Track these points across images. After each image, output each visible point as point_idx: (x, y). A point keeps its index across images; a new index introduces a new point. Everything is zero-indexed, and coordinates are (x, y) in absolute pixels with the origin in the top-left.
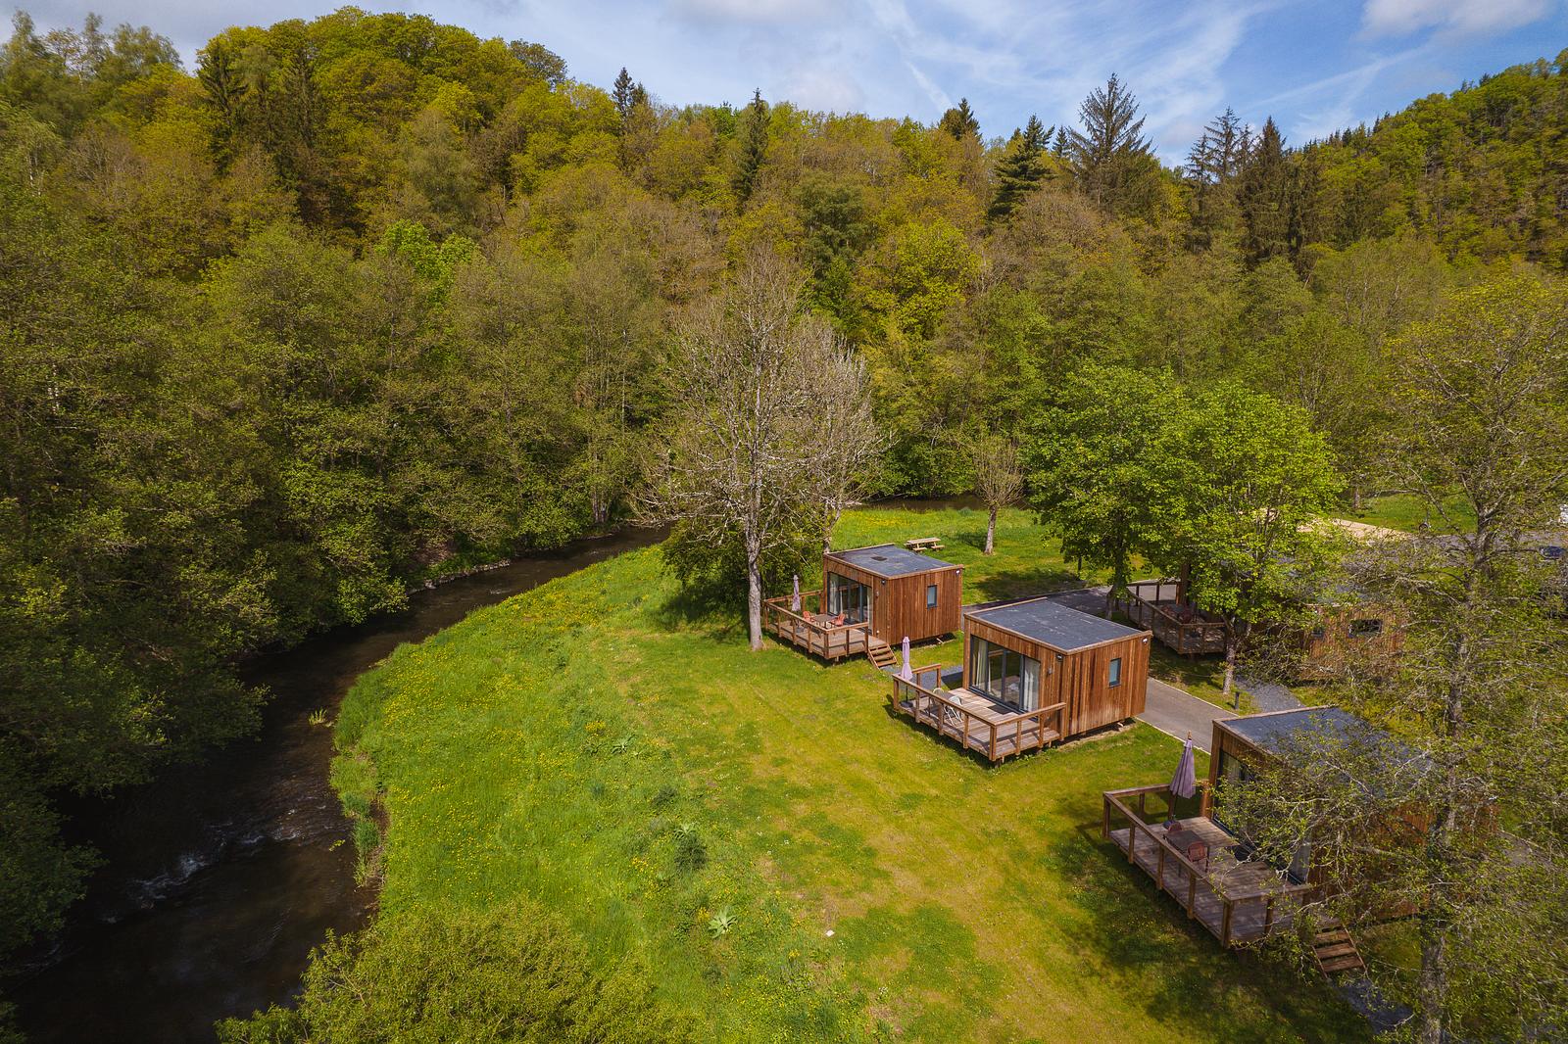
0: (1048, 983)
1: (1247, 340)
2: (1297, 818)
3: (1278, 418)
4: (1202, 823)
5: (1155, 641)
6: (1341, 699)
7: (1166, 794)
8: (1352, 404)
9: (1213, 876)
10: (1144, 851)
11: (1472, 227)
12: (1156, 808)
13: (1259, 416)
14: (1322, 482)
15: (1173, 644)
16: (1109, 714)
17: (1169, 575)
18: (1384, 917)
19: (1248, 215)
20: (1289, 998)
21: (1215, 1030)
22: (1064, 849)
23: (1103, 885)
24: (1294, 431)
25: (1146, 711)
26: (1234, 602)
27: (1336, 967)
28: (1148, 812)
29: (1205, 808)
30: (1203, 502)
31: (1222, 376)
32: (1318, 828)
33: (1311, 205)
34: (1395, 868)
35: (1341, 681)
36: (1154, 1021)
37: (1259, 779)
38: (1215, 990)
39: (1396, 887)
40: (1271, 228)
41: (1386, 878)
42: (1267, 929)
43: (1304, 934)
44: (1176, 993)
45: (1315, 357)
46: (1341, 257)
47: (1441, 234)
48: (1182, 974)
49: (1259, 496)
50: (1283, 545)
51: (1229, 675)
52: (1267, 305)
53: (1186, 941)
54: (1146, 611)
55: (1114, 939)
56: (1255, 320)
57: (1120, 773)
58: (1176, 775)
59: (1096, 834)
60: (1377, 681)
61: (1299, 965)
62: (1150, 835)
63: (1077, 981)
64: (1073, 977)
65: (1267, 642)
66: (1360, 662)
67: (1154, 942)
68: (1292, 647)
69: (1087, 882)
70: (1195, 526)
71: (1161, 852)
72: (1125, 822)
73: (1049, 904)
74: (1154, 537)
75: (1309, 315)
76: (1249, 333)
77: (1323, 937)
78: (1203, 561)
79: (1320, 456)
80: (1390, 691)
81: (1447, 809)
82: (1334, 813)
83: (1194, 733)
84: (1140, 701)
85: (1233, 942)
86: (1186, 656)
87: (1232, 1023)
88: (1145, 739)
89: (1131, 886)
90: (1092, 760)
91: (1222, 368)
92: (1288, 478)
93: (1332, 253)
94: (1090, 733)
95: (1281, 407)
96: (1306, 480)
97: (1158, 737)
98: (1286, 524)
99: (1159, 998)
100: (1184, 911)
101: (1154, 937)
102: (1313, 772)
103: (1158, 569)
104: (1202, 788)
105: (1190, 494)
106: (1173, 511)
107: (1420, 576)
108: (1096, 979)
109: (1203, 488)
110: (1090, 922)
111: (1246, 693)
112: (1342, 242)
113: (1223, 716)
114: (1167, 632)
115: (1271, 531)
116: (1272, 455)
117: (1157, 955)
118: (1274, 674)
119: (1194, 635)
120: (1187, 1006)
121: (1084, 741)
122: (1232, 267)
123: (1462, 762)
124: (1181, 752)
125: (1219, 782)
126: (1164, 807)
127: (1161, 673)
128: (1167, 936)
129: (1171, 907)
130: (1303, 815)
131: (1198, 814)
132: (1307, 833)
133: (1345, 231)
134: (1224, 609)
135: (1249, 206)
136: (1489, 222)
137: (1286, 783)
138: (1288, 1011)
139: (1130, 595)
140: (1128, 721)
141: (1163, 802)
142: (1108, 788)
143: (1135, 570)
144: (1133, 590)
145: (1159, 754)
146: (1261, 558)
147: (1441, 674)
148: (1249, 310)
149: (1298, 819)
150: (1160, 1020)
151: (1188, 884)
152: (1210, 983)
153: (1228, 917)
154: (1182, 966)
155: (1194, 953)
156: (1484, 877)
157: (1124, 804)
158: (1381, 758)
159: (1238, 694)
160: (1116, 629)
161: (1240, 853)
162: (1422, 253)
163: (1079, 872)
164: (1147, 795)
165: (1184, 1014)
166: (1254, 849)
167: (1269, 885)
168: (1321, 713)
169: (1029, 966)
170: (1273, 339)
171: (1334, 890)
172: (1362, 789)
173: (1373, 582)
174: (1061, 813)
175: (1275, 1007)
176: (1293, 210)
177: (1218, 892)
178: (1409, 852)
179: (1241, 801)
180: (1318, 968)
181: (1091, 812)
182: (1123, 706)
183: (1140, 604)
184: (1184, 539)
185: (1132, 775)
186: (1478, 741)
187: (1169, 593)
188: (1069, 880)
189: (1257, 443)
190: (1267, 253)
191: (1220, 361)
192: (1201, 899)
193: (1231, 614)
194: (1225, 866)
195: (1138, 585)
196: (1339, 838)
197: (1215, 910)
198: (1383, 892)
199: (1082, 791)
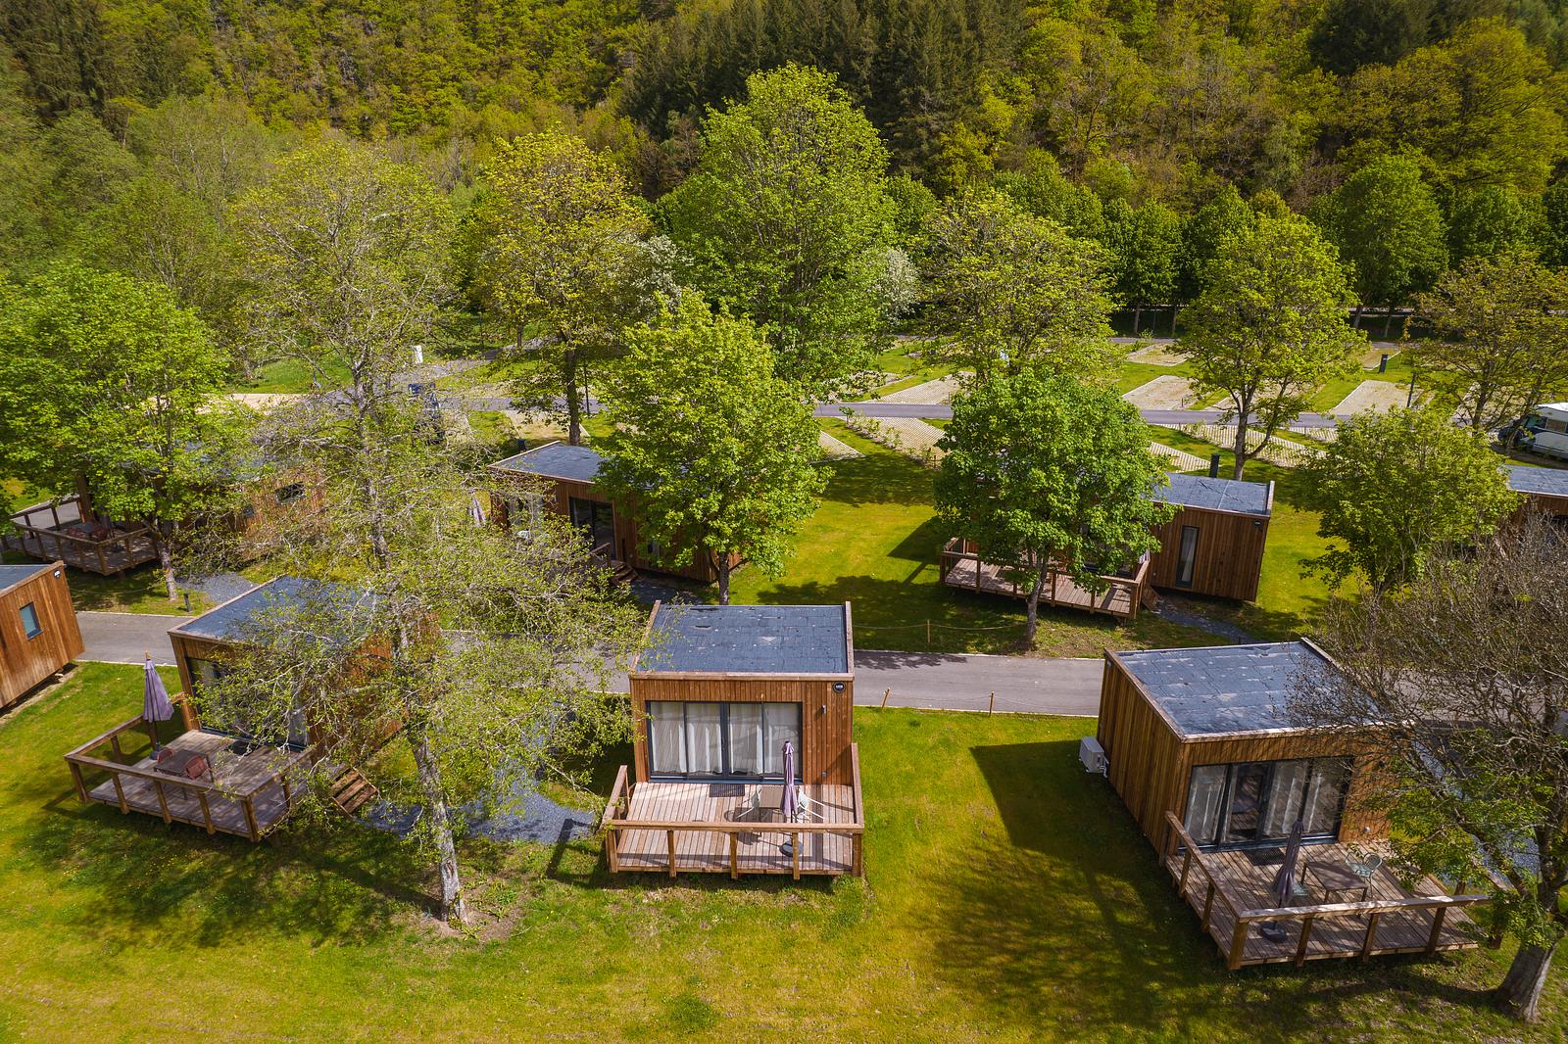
0: (70, 988)
1: (72, 210)
2: (280, 692)
3: (137, 298)
4: (192, 737)
5: (71, 570)
6: (286, 568)
7: (142, 725)
8: (213, 275)
9: (220, 782)
10: (138, 794)
11: (278, 91)
12: (137, 744)
13: (115, 298)
14: (208, 359)
15: (97, 567)
16: (38, 669)
17: (63, 492)
18: (380, 742)
19: (21, 55)
20: (328, 852)
21: (271, 921)
22: (36, 839)
23: (101, 852)
24: (161, 310)
25: (87, 649)
26: (151, 504)
27: (357, 804)
28: (129, 752)
29: (189, 720)
30: (77, 403)
31: (54, 254)
32: (302, 692)
33: (101, 51)
34: (374, 698)
35: (281, 551)
36: (210, 949)
37: (233, 671)
38: (261, 884)
39: (380, 713)
40: (59, 74)
41: (371, 709)
42: (288, 804)
43: (321, 792)
44: (223, 911)
45: (159, 227)
46: (152, 114)
47: (250, 96)
48: (222, 890)
49: (144, 385)
50: (186, 432)
51: (170, 579)
52: (83, 169)
53: (216, 857)
54: (48, 541)
55: (134, 897)
56: (75, 186)
57: (78, 727)
58: (146, 703)
59: (72, 804)
60: (312, 541)
61: (325, 820)
62: (138, 775)
63: (106, 965)
64: (100, 964)
65: (198, 536)
66: (293, 528)
67: (182, 876)
68: (224, 533)
69: (81, 858)
70: (76, 431)
71: (157, 786)
72: (105, 774)
73: (37, 907)
74: (28, 454)
75: (138, 180)
76: (72, 200)
77: (338, 784)
78: (99, 468)
79: (196, 334)
80: (325, 546)
81: (399, 631)
82: (311, 674)
83: (151, 652)
84: (75, 640)
85: (261, 832)
86: (115, 575)
87: (286, 905)
88: (97, 678)
89: (136, 836)
90: (36, 728)
91: (50, 245)
92: (169, 361)
93: (143, 109)
94: (21, 700)
95: (137, 285)
96: (188, 361)
97: (110, 672)
98: (181, 408)
99: (208, 926)
100: (203, 830)
101: (181, 871)
102: (282, 644)
103: (46, 490)
104: (180, 702)
105: (57, 397)
106: (42, 420)
107: (320, 434)
108: (129, 950)
109: (72, 388)
110: (100, 897)
111: (194, 592)
112: (152, 98)
113: (177, 623)
114: (83, 557)
115: (167, 420)
116: (143, 340)
117: (190, 887)
118: (215, 565)
119: (117, 550)
120: (238, 916)
121: (17, 710)
122: (22, 121)
123: (398, 587)
124: (144, 676)
125: (196, 689)
126: (145, 740)
127: (92, 603)
128: (194, 864)
129: (188, 834)
130: (285, 687)
131: (185, 730)
132: (294, 702)
133: (150, 85)
134: (142, 514)
135: (22, 45)
136: (290, 86)
137: (260, 665)
138: (330, 864)
139: (19, 528)
140: (67, 668)
141: (142, 735)
142: (70, 747)
143: (14, 498)
144: (21, 521)
145: (119, 688)
146: (166, 450)
147: (363, 517)
148: (63, 174)
149: (282, 690)
150: (215, 945)
151: (198, 803)
152: (252, 882)
153: (250, 812)
154: (220, 882)
155: (227, 863)
156: (439, 673)
157: (96, 757)
158: (336, 608)
159: (186, 596)
160: (13, 571)
161: (239, 749)
162: (238, 115)
163: (64, 853)
164: (120, 736)
165: (237, 925)
166: (250, 738)
167: (275, 764)
168: (274, 588)
169: (37, 987)
170: (104, 208)
171: (333, 741)
172: (328, 643)
173: (281, 449)
174: (17, 801)
175: (318, 868)
176: (80, 54)
177: (229, 795)
178: (381, 679)
179: (224, 697)
180: (342, 813)
181: (56, 783)
182: (55, 654)
183: (35, 534)
184: (67, 448)
185: (94, 723)
186: (405, 565)
187: (70, 512)
188: (57, 867)
189: (121, 329)
190: (63, 105)
191: (45, 237)
192: (216, 810)
193: (151, 518)
194: (230, 767)
195: (26, 515)
196: (323, 693)
197: (235, 812)
198: (370, 723)
199: (37, 765)
